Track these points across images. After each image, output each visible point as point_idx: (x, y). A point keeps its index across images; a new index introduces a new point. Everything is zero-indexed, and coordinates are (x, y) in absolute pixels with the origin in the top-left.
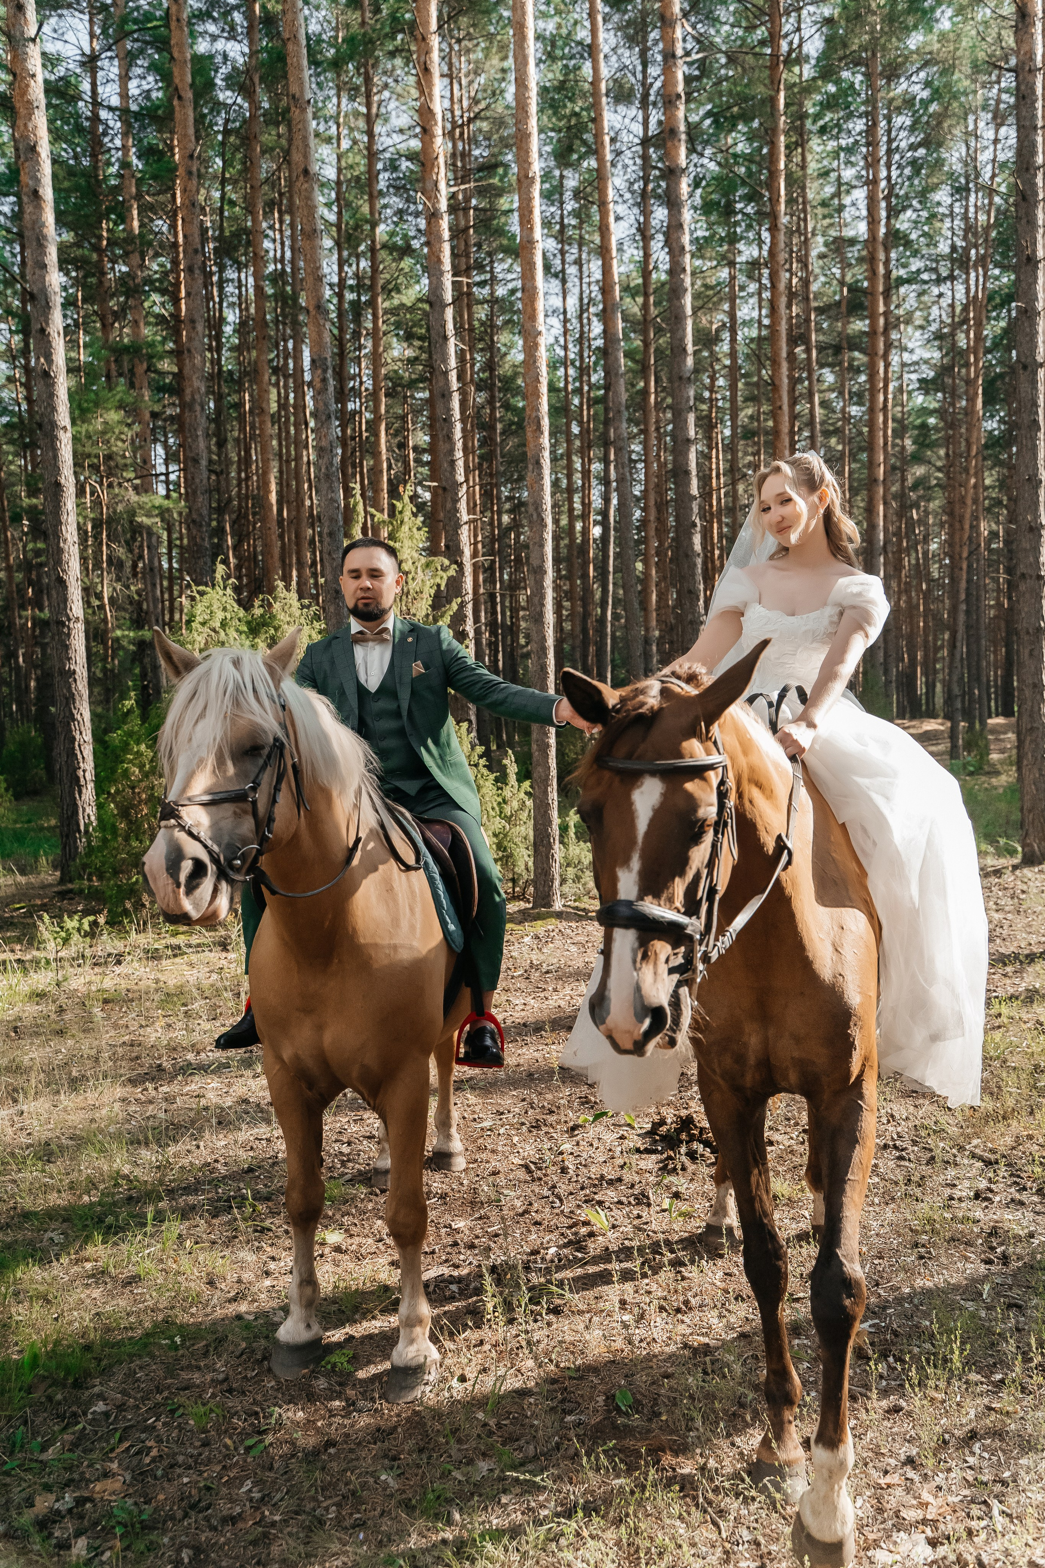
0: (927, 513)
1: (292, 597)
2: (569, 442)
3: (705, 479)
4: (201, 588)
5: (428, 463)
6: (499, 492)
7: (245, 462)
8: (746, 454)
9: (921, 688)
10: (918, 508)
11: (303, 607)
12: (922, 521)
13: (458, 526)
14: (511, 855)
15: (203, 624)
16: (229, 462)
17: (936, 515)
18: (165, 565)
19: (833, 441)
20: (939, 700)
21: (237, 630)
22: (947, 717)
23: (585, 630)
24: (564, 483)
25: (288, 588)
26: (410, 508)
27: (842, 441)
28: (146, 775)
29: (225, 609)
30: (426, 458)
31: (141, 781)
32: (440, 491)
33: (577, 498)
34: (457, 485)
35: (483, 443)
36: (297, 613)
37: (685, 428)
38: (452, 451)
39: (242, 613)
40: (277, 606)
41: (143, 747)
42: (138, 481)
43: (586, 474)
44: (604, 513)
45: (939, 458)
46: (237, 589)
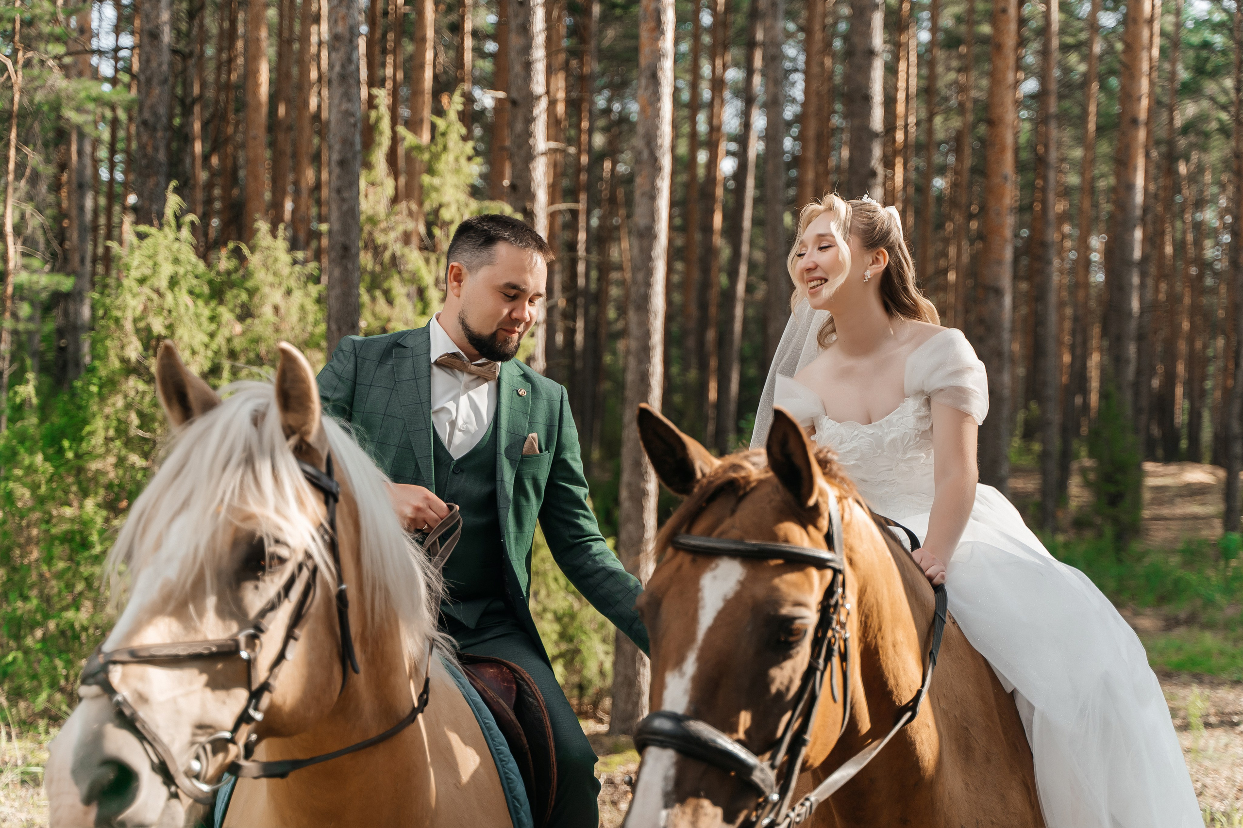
0: (1200, 169)
1: (281, 245)
2: (696, 37)
3: (890, 102)
4: (143, 228)
5: (491, 55)
6: (592, 103)
7: (229, 36)
8: (948, 69)
9: (1181, 417)
10: (1187, 160)
11: (295, 262)
12: (1194, 177)
13: (530, 157)
14: (577, 651)
15: (142, 281)
16: (204, 38)
17: (1214, 169)
18: (104, 174)
19: (1073, 58)
20: (1207, 434)
21: (191, 292)
22: (1216, 462)
23: (703, 306)
24: (685, 96)
25: (273, 233)
26: (459, 129)
27: (1086, 58)
28: (41, 501)
29: (176, 261)
30: (491, 46)
31: (32, 509)
32: (508, 106)
33: (702, 118)
34: (531, 99)
35: (574, 32)
36: (286, 270)
37: (867, 34)
38: (527, 48)
39: (201, 266)
40: (255, 260)
41: (39, 458)
42: (67, 60)
43: (718, 84)
44: (742, 139)
45: (1225, 92)
46: (199, 231)
